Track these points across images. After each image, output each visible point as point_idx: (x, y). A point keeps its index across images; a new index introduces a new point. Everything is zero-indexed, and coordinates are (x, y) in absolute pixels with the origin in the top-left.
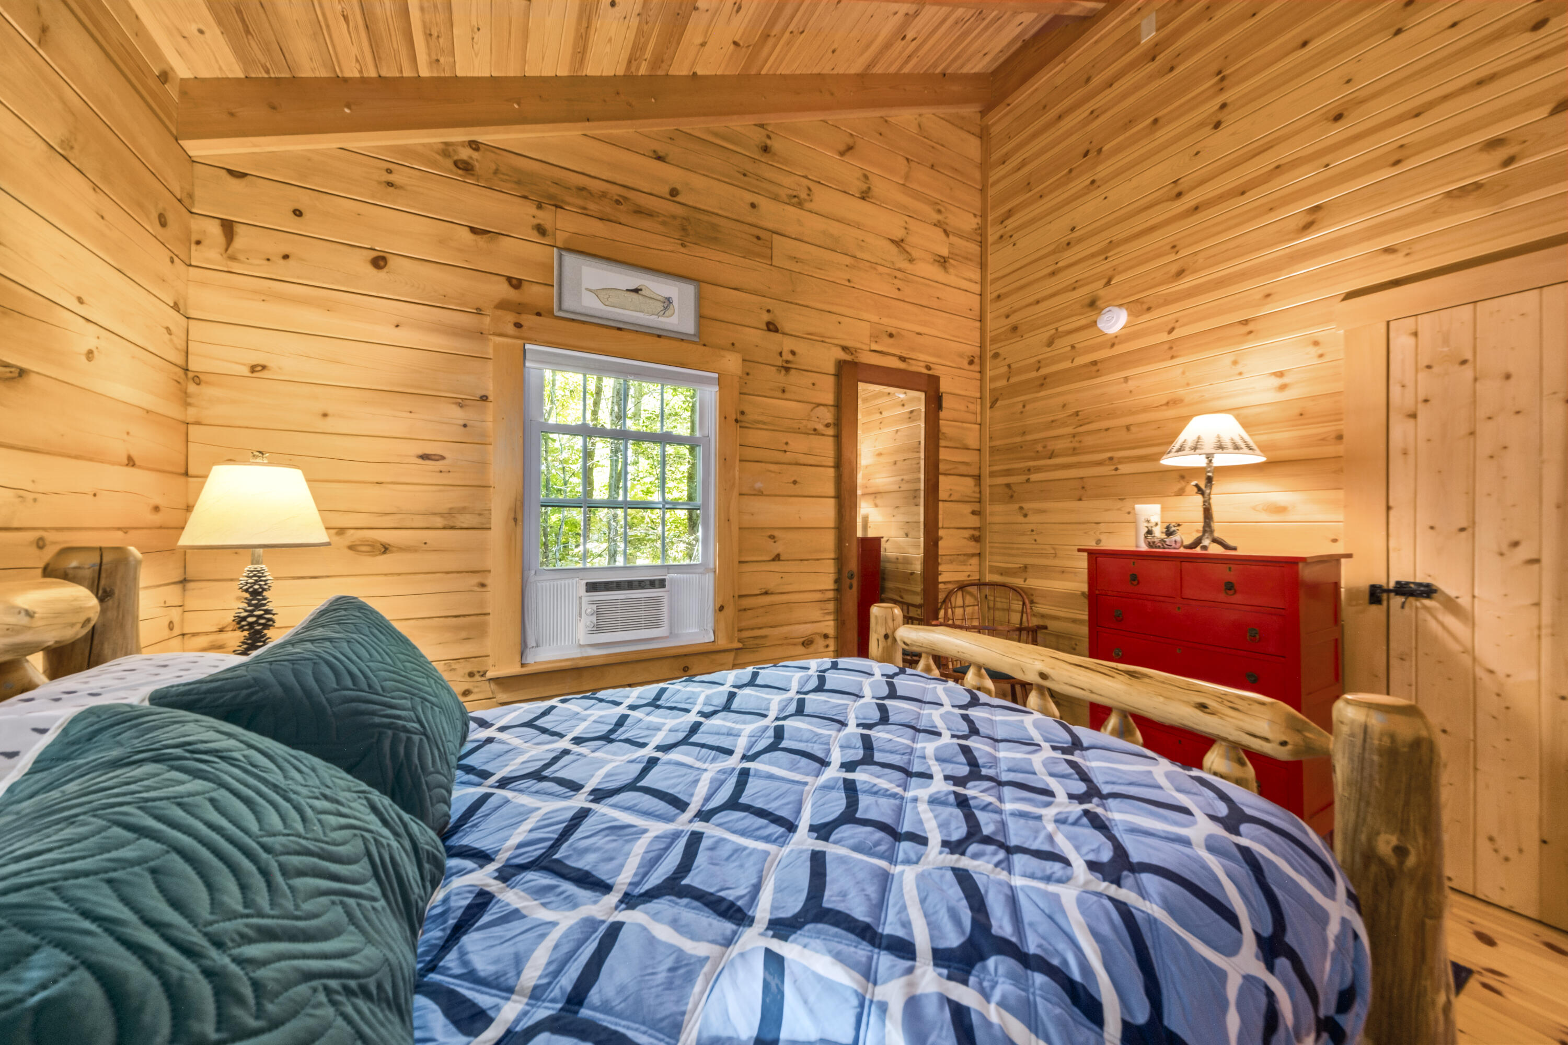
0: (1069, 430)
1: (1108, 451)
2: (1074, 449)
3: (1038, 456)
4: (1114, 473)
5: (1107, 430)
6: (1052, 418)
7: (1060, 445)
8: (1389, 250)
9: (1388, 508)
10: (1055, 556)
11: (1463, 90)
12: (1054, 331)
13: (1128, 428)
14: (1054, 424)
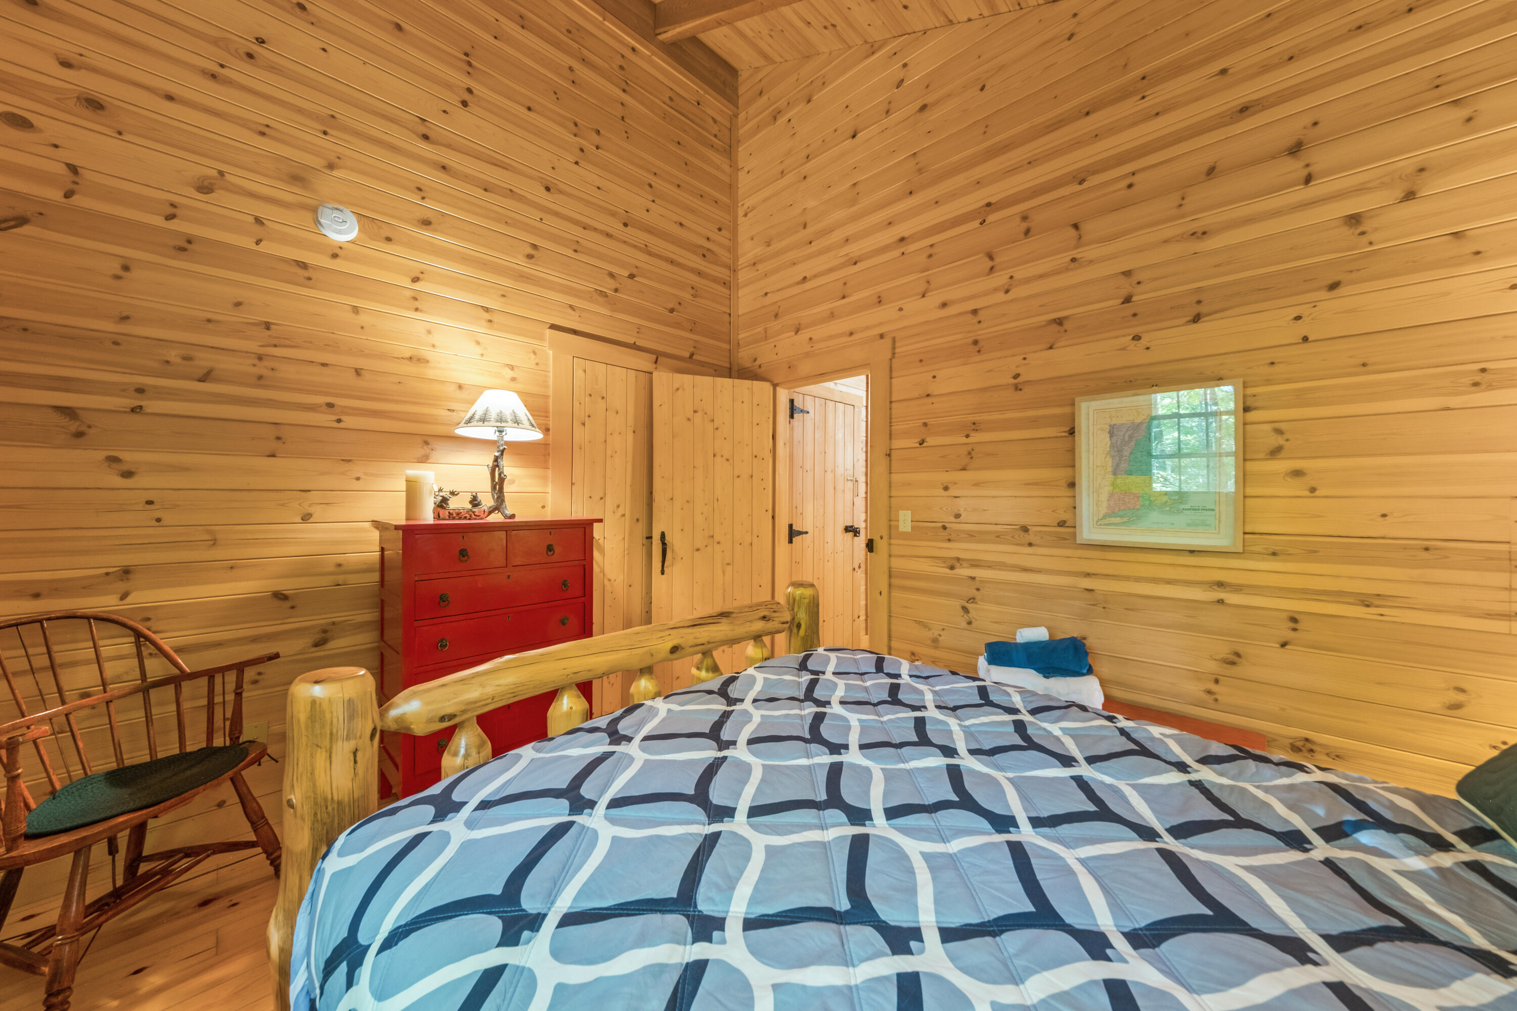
0: (252, 346)
1: (326, 394)
2: (260, 377)
3: (166, 368)
4: (336, 425)
5: (324, 365)
6: (209, 316)
7: (225, 363)
8: (571, 307)
9: (572, 484)
10: (214, 542)
11: (601, 232)
12: (214, 173)
13: (358, 372)
14: (211, 326)
